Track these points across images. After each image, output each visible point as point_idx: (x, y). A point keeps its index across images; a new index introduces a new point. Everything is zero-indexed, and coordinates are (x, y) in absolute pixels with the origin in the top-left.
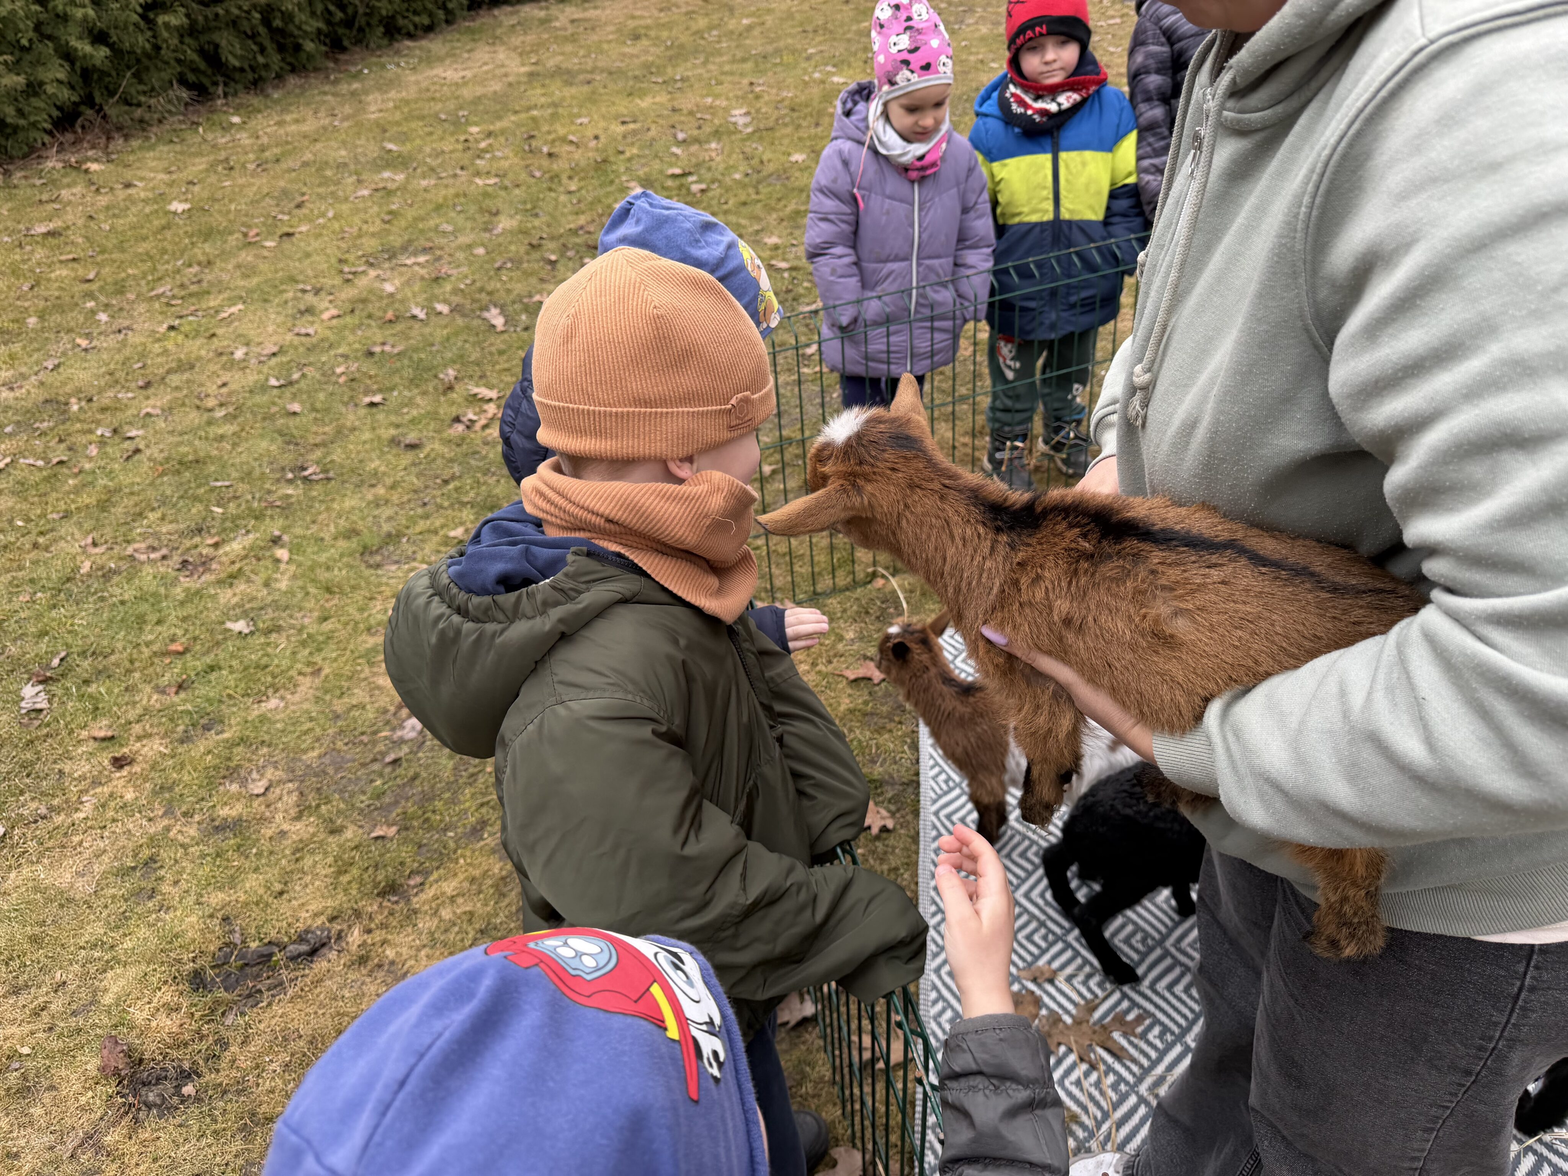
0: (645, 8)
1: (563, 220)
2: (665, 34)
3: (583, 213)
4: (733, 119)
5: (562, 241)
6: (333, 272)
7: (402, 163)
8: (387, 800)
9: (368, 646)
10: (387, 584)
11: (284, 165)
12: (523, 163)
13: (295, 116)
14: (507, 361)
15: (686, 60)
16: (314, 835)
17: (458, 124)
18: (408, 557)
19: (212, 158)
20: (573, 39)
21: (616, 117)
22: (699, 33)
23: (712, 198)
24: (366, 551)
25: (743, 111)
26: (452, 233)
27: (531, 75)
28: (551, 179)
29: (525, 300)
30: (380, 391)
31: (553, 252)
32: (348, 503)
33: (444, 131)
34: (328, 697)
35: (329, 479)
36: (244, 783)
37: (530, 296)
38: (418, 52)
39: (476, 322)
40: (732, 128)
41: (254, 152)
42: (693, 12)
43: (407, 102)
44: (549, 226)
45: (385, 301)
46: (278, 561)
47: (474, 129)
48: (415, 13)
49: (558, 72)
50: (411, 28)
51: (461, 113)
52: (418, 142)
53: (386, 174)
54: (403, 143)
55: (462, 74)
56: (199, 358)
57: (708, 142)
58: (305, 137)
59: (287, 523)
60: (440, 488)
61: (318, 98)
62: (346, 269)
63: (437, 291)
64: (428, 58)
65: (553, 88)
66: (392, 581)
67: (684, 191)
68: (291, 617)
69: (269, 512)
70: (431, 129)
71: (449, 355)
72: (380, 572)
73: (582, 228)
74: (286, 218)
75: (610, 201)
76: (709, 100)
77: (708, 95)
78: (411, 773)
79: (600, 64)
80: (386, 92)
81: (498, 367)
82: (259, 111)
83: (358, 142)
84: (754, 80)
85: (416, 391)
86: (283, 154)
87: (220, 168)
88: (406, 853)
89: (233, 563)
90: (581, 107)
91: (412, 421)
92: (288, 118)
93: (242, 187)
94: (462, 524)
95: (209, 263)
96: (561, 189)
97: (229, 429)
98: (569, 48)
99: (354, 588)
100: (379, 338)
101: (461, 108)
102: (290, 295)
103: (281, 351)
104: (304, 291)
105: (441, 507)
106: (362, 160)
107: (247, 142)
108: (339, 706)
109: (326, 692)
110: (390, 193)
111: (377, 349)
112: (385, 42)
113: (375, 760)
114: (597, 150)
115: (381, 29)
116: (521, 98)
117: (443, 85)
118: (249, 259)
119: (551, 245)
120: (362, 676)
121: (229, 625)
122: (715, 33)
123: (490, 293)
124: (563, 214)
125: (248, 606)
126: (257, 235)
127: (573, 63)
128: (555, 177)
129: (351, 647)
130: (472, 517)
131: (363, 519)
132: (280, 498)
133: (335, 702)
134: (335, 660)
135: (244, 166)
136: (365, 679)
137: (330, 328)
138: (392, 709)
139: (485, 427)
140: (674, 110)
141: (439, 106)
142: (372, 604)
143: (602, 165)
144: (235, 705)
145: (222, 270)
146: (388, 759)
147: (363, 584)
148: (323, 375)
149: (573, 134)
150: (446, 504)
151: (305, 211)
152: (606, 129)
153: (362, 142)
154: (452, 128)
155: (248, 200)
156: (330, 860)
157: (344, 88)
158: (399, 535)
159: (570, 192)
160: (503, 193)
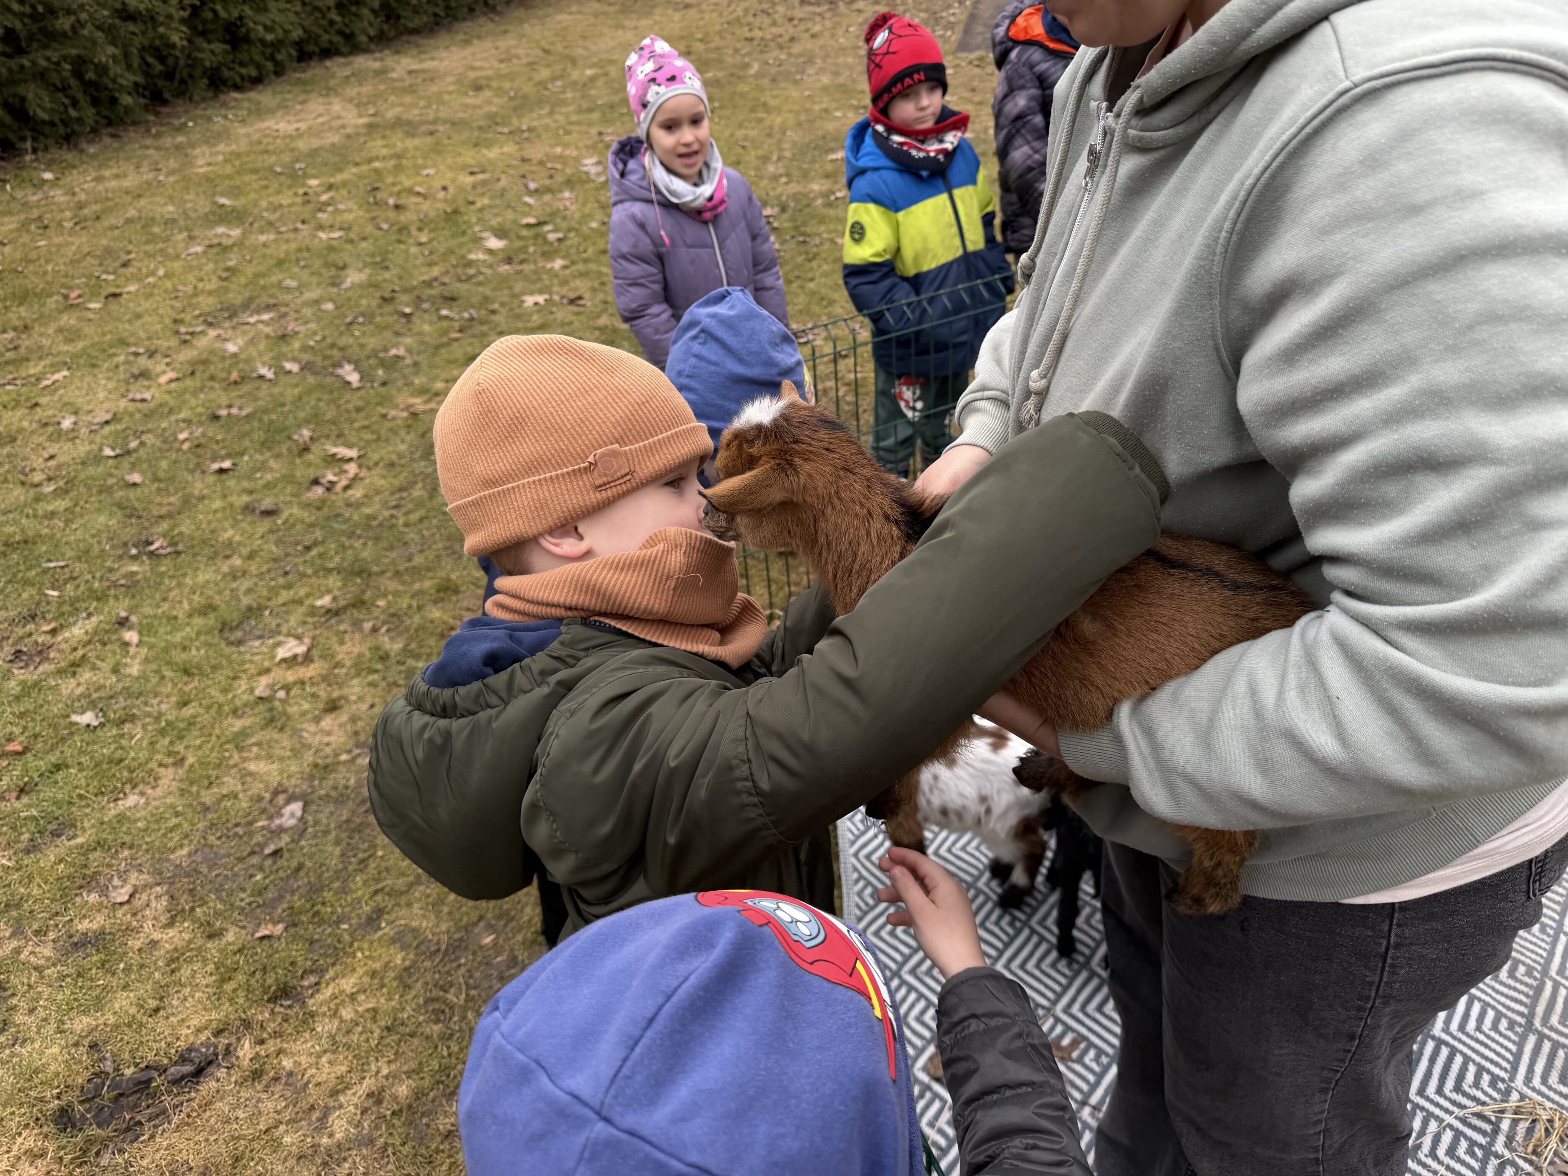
0: (485, 59)
1: (416, 273)
2: (507, 85)
3: (436, 264)
4: (585, 169)
5: (415, 293)
6: (168, 334)
7: (236, 218)
8: (270, 896)
9: (236, 729)
10: (251, 662)
11: (106, 223)
12: (368, 216)
13: (115, 171)
14: (367, 418)
15: (531, 110)
16: (190, 942)
17: (294, 177)
18: (271, 631)
19: (23, 216)
20: (411, 90)
21: (463, 168)
22: (542, 84)
23: (571, 246)
24: (224, 627)
25: (594, 160)
26: (298, 288)
27: (371, 126)
28: (400, 231)
29: (381, 355)
30: (229, 456)
31: (407, 305)
32: (201, 578)
33: (281, 185)
34: (194, 789)
35: (178, 553)
36: (104, 891)
37: (386, 350)
38: (246, 104)
39: (329, 380)
40: (584, 177)
41: (71, 209)
42: (535, 63)
43: (238, 155)
44: (400, 278)
45: (228, 362)
46: (127, 644)
47: (313, 182)
48: (242, 64)
49: (398, 123)
50: (238, 80)
51: (298, 166)
52: (253, 196)
53: (220, 230)
54: (236, 197)
55: (295, 126)
56: (21, 430)
57: (561, 191)
58: (127, 193)
59: (134, 602)
60: (302, 554)
61: (139, 152)
62: (183, 330)
63: (285, 349)
64: (258, 110)
65: (394, 139)
66: (257, 658)
67: (540, 241)
68: (146, 704)
69: (112, 592)
70: (265, 183)
71: (302, 415)
72: (242, 649)
73: (436, 279)
74: (111, 277)
75: (464, 251)
76: (559, 150)
77: (557, 145)
78: (294, 863)
79: (442, 115)
80: (214, 145)
81: (357, 425)
82: (74, 167)
83: (187, 197)
84: (602, 129)
85: (268, 454)
86: (103, 211)
87: (33, 227)
88: (297, 951)
89: (75, 649)
90: (425, 158)
91: (267, 486)
92: (107, 173)
93: (59, 246)
94: (329, 591)
95: (26, 327)
96: (411, 241)
97: (60, 505)
98: (408, 99)
99: (215, 668)
100: (224, 401)
101: (297, 160)
102: (122, 358)
103: (115, 418)
104: (137, 354)
105: (304, 575)
106: (193, 215)
107: (62, 199)
108: (208, 797)
109: (192, 783)
110: (225, 249)
111: (223, 412)
112: (210, 94)
113: (252, 853)
114: (446, 201)
115: (205, 81)
116: (361, 150)
117: (276, 138)
118: (73, 322)
119: (405, 298)
120: (232, 762)
121: (75, 718)
122: (559, 83)
123: (342, 349)
124: (415, 266)
125: (95, 696)
126: (80, 296)
127: (414, 114)
128: (403, 229)
129: (217, 731)
130: (339, 584)
131: (219, 593)
132: (125, 576)
133: (203, 793)
134: (200, 747)
135: (60, 224)
136: (236, 765)
137: (169, 392)
138: (268, 796)
139: (346, 488)
140: (524, 160)
141: (273, 159)
142: (236, 684)
143: (452, 216)
144: (88, 806)
145: (42, 335)
146: (267, 851)
147: (224, 662)
148: (165, 441)
149: (420, 185)
150: (309, 571)
151: (131, 270)
152: (453, 181)
153: (191, 196)
154: (289, 181)
155: (67, 260)
156: (210, 967)
157: (167, 141)
158: (260, 608)
159: (420, 244)
160: (349, 247)
